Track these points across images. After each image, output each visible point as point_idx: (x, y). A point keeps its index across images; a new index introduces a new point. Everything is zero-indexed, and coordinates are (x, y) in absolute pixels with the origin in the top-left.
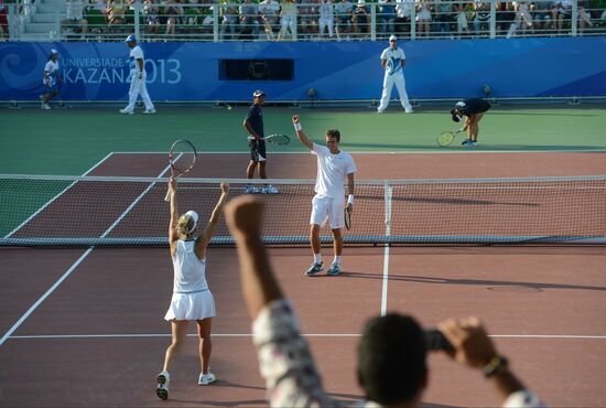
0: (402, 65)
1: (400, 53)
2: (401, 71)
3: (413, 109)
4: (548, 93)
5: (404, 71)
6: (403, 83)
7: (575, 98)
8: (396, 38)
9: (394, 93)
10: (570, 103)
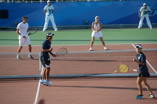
0: (53, 12)
1: (52, 7)
2: (52, 14)
3: (58, 29)
4: (111, 23)
5: (53, 14)
6: (53, 19)
7: (121, 25)
8: (50, 1)
9: (50, 23)
10: (120, 27)
